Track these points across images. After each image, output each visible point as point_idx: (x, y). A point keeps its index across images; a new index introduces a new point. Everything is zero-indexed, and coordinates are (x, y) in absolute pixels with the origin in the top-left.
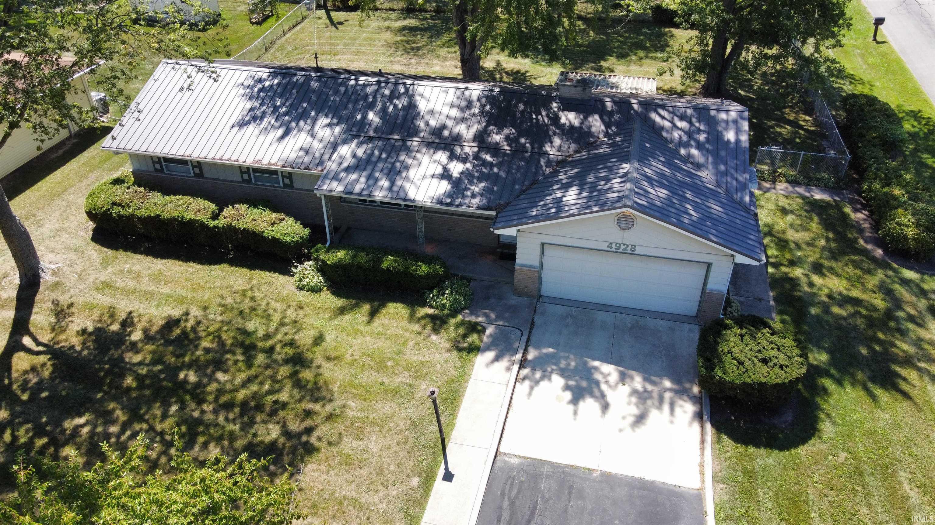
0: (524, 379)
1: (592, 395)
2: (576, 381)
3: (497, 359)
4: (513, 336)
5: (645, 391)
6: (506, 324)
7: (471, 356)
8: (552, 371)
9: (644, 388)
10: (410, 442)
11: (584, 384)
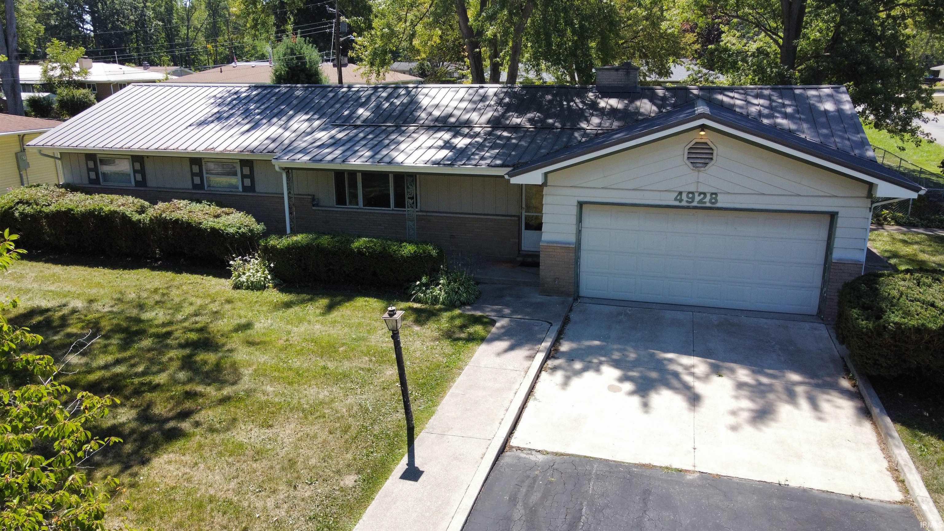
0: (555, 369)
1: (669, 386)
2: (641, 372)
3: (511, 348)
4: (537, 328)
5: (760, 384)
6: (527, 317)
7: (470, 345)
8: (601, 363)
9: (757, 380)
10: (353, 431)
11: (654, 375)
